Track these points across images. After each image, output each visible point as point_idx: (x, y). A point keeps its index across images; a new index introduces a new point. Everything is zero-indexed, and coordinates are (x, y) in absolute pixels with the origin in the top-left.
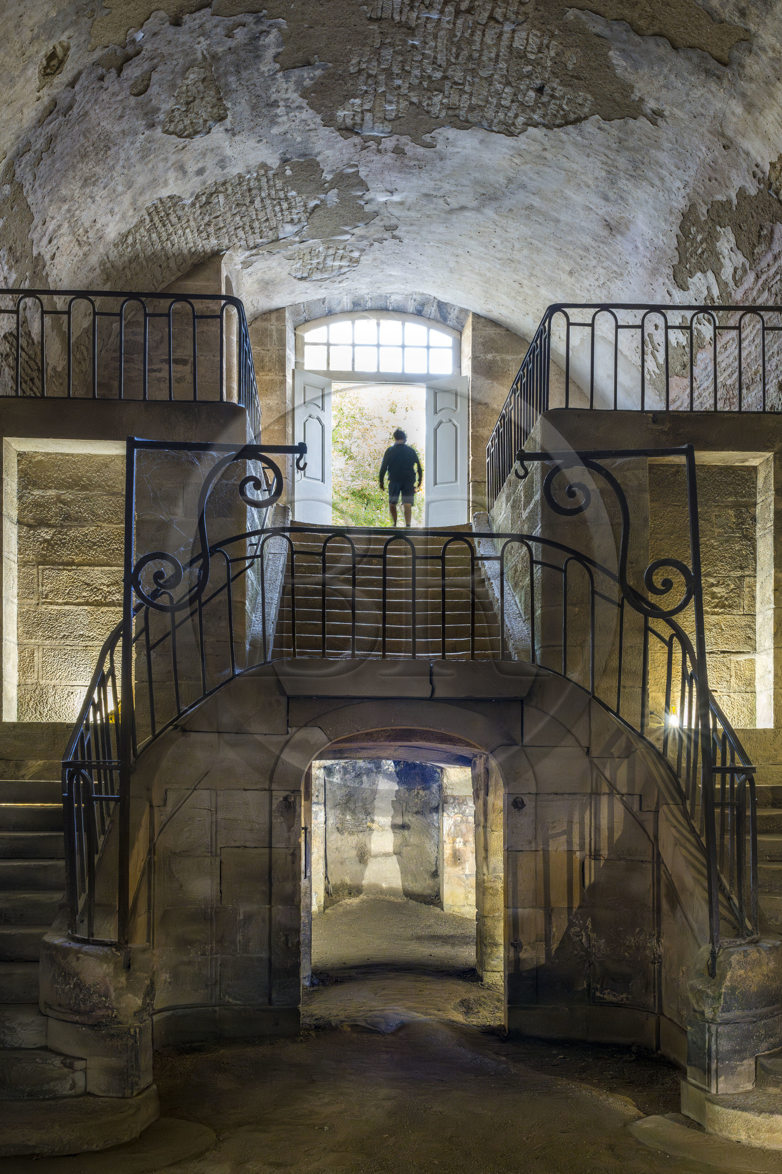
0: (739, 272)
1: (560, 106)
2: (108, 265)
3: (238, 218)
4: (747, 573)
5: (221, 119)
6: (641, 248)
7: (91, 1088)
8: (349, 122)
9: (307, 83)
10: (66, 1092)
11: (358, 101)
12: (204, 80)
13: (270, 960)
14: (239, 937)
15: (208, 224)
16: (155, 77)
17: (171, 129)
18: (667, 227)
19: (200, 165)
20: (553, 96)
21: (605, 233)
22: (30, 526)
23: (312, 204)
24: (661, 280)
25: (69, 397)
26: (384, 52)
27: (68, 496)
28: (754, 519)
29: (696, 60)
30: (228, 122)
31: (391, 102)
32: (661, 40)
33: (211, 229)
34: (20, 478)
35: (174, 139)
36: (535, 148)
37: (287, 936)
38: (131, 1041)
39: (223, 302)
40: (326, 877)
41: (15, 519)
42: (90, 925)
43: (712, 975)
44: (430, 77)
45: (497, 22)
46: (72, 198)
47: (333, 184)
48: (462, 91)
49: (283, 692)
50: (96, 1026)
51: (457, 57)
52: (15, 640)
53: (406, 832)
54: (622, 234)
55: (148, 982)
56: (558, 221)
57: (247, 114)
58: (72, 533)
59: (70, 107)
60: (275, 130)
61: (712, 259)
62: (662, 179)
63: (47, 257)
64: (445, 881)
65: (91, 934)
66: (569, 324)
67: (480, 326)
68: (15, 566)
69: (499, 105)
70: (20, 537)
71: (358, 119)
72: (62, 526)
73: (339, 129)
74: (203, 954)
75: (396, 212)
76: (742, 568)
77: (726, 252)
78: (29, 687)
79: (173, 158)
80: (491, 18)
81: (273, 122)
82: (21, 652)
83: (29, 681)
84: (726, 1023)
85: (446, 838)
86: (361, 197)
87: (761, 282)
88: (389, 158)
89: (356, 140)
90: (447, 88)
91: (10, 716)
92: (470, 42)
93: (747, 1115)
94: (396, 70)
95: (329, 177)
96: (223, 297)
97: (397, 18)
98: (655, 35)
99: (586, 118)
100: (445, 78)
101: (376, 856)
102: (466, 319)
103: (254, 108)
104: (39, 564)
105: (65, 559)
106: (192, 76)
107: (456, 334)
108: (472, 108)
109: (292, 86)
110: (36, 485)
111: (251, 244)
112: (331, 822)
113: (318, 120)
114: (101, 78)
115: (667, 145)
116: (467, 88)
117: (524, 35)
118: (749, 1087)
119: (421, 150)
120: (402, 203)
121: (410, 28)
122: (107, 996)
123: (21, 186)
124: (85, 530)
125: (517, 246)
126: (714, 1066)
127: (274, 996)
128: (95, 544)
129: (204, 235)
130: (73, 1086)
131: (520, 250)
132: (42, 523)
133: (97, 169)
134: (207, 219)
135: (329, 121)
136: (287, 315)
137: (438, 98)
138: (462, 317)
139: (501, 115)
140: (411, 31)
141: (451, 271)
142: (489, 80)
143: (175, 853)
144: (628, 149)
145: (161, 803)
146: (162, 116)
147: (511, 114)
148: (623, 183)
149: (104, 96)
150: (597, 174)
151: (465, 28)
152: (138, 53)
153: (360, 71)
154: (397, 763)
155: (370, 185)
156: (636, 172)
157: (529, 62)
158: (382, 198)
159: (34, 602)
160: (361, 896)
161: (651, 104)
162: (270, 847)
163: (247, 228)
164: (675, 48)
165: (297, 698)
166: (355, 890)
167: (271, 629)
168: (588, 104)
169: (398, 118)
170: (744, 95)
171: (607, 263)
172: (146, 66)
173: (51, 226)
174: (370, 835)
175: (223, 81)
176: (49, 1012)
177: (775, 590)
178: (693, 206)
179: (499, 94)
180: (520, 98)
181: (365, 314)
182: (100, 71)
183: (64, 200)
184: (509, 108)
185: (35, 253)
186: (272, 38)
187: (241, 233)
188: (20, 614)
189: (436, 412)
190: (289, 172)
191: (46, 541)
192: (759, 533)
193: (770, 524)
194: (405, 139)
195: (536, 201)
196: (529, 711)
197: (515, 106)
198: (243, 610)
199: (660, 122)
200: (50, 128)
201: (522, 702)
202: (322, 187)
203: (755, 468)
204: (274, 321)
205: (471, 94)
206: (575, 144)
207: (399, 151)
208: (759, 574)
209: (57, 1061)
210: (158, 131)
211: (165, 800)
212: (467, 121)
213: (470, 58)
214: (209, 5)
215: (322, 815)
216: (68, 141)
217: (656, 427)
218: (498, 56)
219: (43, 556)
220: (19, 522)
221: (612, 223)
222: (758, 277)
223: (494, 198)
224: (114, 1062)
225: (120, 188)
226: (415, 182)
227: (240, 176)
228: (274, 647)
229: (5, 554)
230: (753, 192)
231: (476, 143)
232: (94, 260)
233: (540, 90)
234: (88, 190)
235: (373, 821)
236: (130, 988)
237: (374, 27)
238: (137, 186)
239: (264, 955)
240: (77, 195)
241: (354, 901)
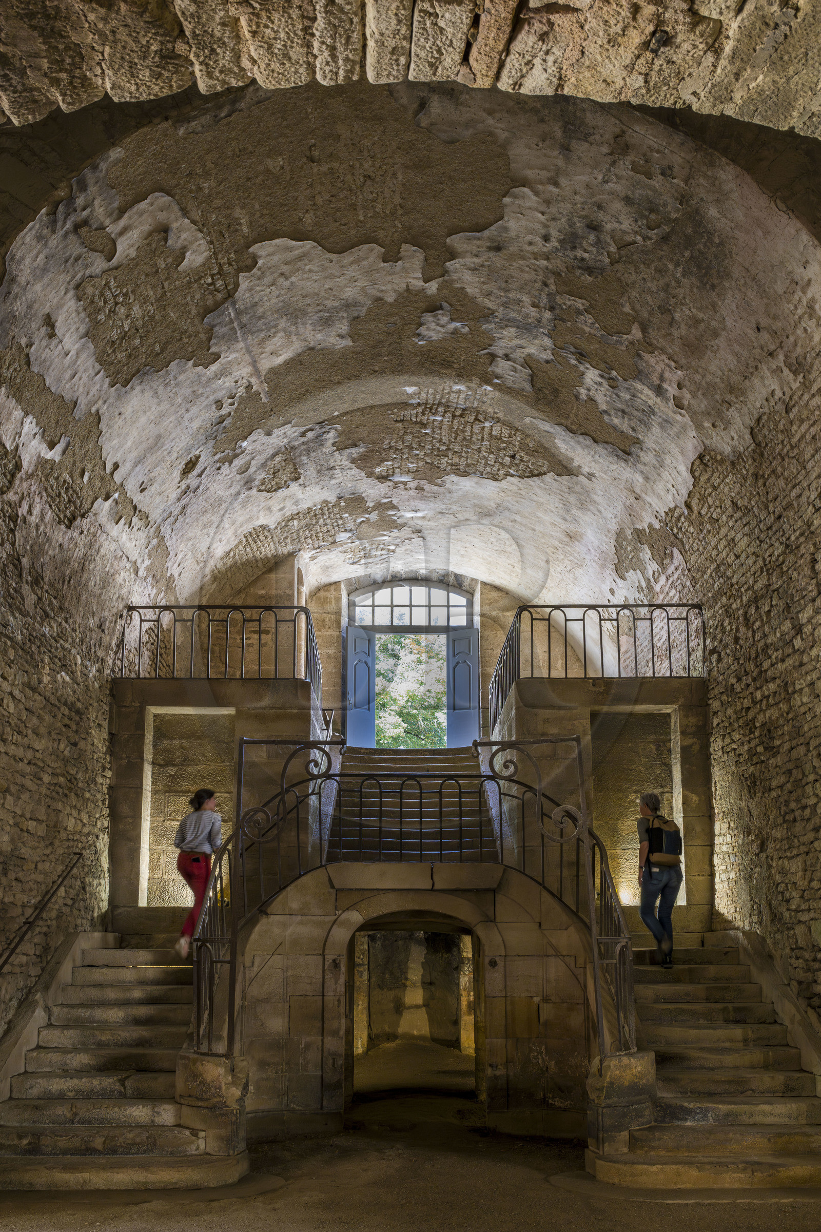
0: (656, 574)
1: (528, 466)
2: (216, 572)
3: (307, 532)
4: (666, 790)
5: (296, 479)
6: (593, 551)
7: (208, 1150)
8: (384, 473)
9: (355, 455)
10: (194, 1153)
11: (390, 463)
12: (285, 460)
13: (322, 1076)
14: (301, 1061)
15: (286, 538)
16: (253, 462)
17: (263, 488)
18: (608, 540)
19: (281, 506)
20: (522, 461)
21: (567, 539)
22: (161, 766)
23: (359, 520)
24: (608, 572)
25: (191, 678)
26: (406, 437)
27: (187, 744)
28: (670, 751)
29: (610, 449)
30: (301, 481)
31: (412, 463)
32: (586, 437)
33: (289, 540)
34: (155, 732)
35: (265, 494)
36: (514, 488)
37: (334, 1059)
38: (234, 1118)
39: (296, 611)
40: (369, 1025)
41: (151, 761)
42: (210, 1044)
43: (601, 1075)
44: (438, 449)
45: (480, 421)
46: (195, 537)
47: (374, 509)
48: (461, 457)
49: (332, 886)
50: (212, 1108)
51: (456, 439)
52: (147, 847)
53: (433, 988)
54: (578, 541)
55: (244, 1080)
56: (534, 530)
57: (314, 474)
58: (190, 769)
59: (198, 488)
60: (333, 482)
61: (639, 563)
62: (600, 512)
63: (176, 575)
64: (463, 1027)
65: (210, 1049)
66: (533, 619)
67: (486, 591)
68: (149, 794)
69: (486, 464)
70: (153, 774)
71: (390, 472)
72: (182, 765)
73: (378, 478)
74: (276, 1072)
75: (420, 522)
76: (662, 787)
77: (647, 560)
78: (156, 881)
79: (263, 504)
80: (476, 419)
81: (332, 478)
82: (151, 855)
83: (156, 876)
84: (609, 1106)
85: (462, 992)
86: (394, 515)
87: (670, 582)
88: (413, 493)
89: (390, 483)
90: (450, 455)
91: (143, 902)
92: (463, 431)
93: (616, 1165)
94: (415, 446)
95: (371, 505)
96: (296, 607)
97: (414, 420)
98: (582, 434)
99: (545, 474)
100: (448, 449)
101: (410, 1007)
102: (476, 586)
103: (319, 472)
104: (166, 792)
105: (184, 788)
106: (277, 459)
107: (469, 596)
108: (468, 465)
109: (344, 458)
110: (165, 736)
111: (316, 546)
112: (373, 979)
113: (363, 474)
114: (219, 469)
115: (600, 493)
116: (464, 454)
117: (499, 428)
118: (626, 1150)
119: (435, 488)
120: (423, 517)
121: (423, 424)
122: (220, 1088)
123: (163, 537)
124: (198, 768)
125: (508, 543)
126: (601, 1136)
127: (325, 1103)
128: (205, 777)
129: (283, 544)
130: (197, 1149)
131: (511, 545)
132: (169, 763)
133: (213, 518)
134: (285, 535)
135: (369, 475)
136: (343, 586)
137: (444, 460)
138: (473, 583)
139: (488, 469)
140: (424, 426)
141: (462, 556)
142: (479, 450)
143: (258, 1000)
144: (575, 492)
145: (250, 964)
146: (257, 483)
147: (495, 469)
148: (574, 511)
149: (219, 477)
150: (557, 504)
151: (459, 424)
152: (243, 452)
153: (391, 447)
154: (425, 933)
155: (400, 508)
156: (582, 506)
157: (503, 442)
158: (409, 515)
159: (162, 819)
160: (397, 1041)
161: (586, 470)
162: (323, 995)
163: (314, 537)
164: (595, 441)
165: (341, 890)
166: (391, 1037)
167: (326, 835)
168: (546, 466)
169: (417, 471)
170: (642, 472)
171: (571, 558)
172: (248, 458)
173: (180, 556)
174: (405, 990)
175: (298, 460)
176: (183, 1101)
177: (683, 804)
178: (622, 530)
179: (486, 459)
180: (500, 460)
181: (401, 583)
182: (218, 465)
183: (190, 539)
184: (493, 466)
185: (169, 575)
186: (332, 434)
187: (309, 541)
188: (152, 828)
189: (454, 655)
190: (343, 504)
191: (171, 775)
192: (673, 762)
193: (678, 756)
194: (422, 482)
195: (518, 518)
196: (499, 897)
197: (497, 465)
198: (307, 824)
199: (593, 479)
200: (183, 502)
201: (494, 891)
202: (367, 510)
203: (669, 714)
204: (332, 591)
205: (467, 458)
206: (540, 487)
207: (419, 488)
208: (674, 790)
209: (188, 1133)
210: (254, 491)
211: (253, 963)
212: (466, 472)
213: (464, 439)
214: (290, 422)
215: (365, 976)
216: (195, 506)
217: (594, 689)
218: (483, 438)
219: (168, 786)
220: (153, 763)
221: (571, 534)
222: (667, 579)
223: (488, 514)
224: (223, 1132)
225: (227, 526)
226: (432, 505)
227: (309, 509)
228: (329, 848)
229: (144, 787)
230: (658, 527)
231: (473, 484)
232: (207, 571)
233: (513, 457)
234: (205, 531)
235: (407, 979)
236: (233, 1083)
237: (400, 425)
238: (238, 523)
239: (319, 1073)
240: (198, 535)
241: (390, 1045)
